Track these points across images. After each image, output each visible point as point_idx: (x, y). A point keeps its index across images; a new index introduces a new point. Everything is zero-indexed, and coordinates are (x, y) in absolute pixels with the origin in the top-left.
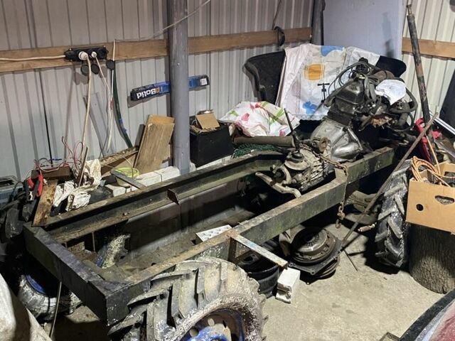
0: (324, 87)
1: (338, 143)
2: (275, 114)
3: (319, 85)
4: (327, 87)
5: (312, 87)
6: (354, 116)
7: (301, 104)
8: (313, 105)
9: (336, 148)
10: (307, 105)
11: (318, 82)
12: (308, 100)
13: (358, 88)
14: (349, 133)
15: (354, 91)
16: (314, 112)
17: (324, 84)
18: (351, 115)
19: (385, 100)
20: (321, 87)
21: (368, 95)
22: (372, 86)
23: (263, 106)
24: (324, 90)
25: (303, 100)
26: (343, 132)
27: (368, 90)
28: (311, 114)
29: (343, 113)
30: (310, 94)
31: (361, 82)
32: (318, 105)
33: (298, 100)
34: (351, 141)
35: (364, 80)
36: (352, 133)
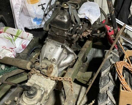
0: (42, 6)
1: (61, 59)
2: (15, 34)
3: (39, 6)
4: (44, 6)
5: (35, 8)
6: (67, 37)
7: (32, 20)
8: (39, 19)
9: (60, 62)
10: (36, 19)
11: (38, 4)
12: (35, 16)
13: (65, 17)
14: (66, 48)
15: (63, 20)
16: (41, 23)
17: (42, 5)
18: (65, 37)
19: (86, 21)
20: (41, 7)
21: (74, 21)
22: (75, 11)
23: (5, 31)
24: (43, 8)
25: (32, 17)
26: (62, 49)
27: (73, 16)
28: (39, 24)
29: (58, 35)
30: (35, 13)
31: (66, 10)
32: (42, 18)
33: (29, 18)
34: (69, 53)
35: (68, 8)
36: (68, 48)
